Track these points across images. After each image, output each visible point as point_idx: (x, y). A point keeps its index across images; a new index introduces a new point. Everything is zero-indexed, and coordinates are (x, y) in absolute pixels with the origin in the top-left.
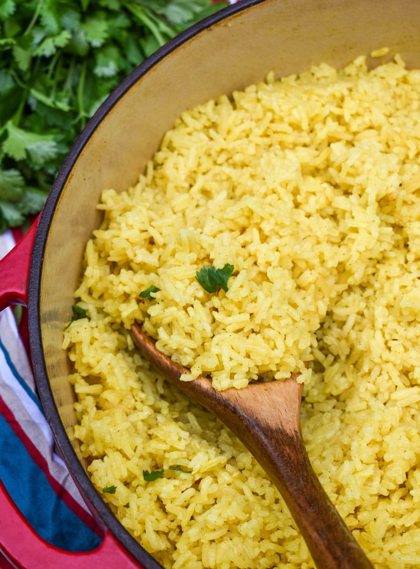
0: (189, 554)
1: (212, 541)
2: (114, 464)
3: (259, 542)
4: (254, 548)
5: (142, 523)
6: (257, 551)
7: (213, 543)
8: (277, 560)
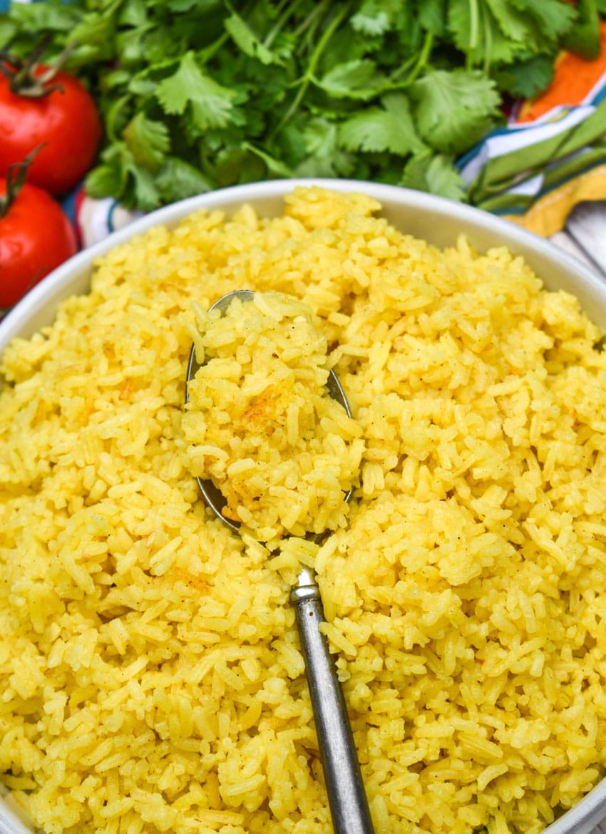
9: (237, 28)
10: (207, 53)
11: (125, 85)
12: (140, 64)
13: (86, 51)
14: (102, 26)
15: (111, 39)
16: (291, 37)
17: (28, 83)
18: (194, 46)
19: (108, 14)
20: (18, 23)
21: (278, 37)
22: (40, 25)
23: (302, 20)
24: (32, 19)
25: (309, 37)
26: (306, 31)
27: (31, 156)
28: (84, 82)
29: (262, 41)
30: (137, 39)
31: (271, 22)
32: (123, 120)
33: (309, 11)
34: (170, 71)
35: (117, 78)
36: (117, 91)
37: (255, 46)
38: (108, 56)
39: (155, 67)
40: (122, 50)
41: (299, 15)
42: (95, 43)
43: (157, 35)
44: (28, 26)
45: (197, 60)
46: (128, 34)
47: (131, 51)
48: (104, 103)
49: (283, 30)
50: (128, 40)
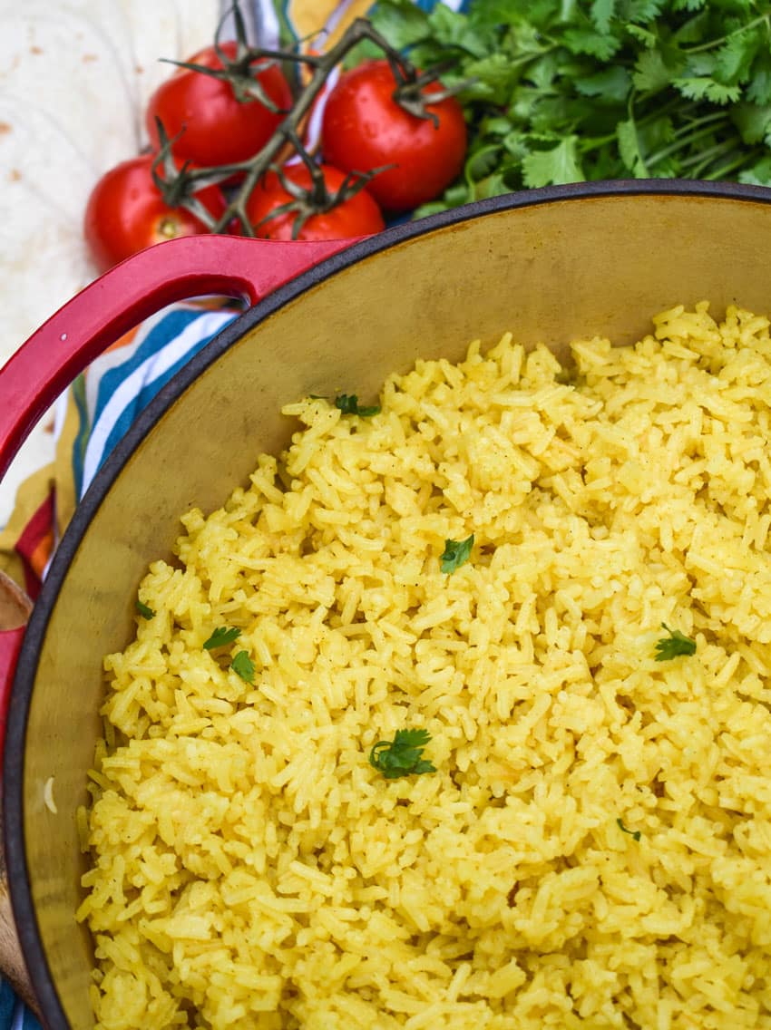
0: (134, 764)
1: (175, 780)
2: (179, 587)
3: (212, 833)
4: (199, 832)
5: (132, 678)
6: (196, 839)
7: (173, 783)
8: (212, 876)
9: (628, 134)
10: (589, 144)
11: (502, 136)
12: (524, 126)
13: (482, 87)
14: (507, 72)
15: (510, 88)
16: (677, 165)
17: (413, 97)
18: (579, 132)
19: (516, 63)
20: (433, 30)
21: (665, 159)
22: (454, 39)
23: (697, 153)
24: (448, 31)
25: (696, 171)
26: (696, 164)
27: (378, 171)
28: (467, 115)
29: (647, 158)
30: (533, 99)
31: (663, 144)
32: (486, 169)
33: (707, 147)
34: (547, 147)
35: (499, 126)
36: (493, 138)
37: (636, 160)
38: (500, 101)
39: (535, 136)
40: (516, 103)
41: (694, 147)
42: (492, 85)
43: (554, 103)
44: (441, 36)
45: (578, 146)
46: (528, 90)
47: (522, 108)
48: (477, 142)
49: (672, 155)
50: (525, 96)
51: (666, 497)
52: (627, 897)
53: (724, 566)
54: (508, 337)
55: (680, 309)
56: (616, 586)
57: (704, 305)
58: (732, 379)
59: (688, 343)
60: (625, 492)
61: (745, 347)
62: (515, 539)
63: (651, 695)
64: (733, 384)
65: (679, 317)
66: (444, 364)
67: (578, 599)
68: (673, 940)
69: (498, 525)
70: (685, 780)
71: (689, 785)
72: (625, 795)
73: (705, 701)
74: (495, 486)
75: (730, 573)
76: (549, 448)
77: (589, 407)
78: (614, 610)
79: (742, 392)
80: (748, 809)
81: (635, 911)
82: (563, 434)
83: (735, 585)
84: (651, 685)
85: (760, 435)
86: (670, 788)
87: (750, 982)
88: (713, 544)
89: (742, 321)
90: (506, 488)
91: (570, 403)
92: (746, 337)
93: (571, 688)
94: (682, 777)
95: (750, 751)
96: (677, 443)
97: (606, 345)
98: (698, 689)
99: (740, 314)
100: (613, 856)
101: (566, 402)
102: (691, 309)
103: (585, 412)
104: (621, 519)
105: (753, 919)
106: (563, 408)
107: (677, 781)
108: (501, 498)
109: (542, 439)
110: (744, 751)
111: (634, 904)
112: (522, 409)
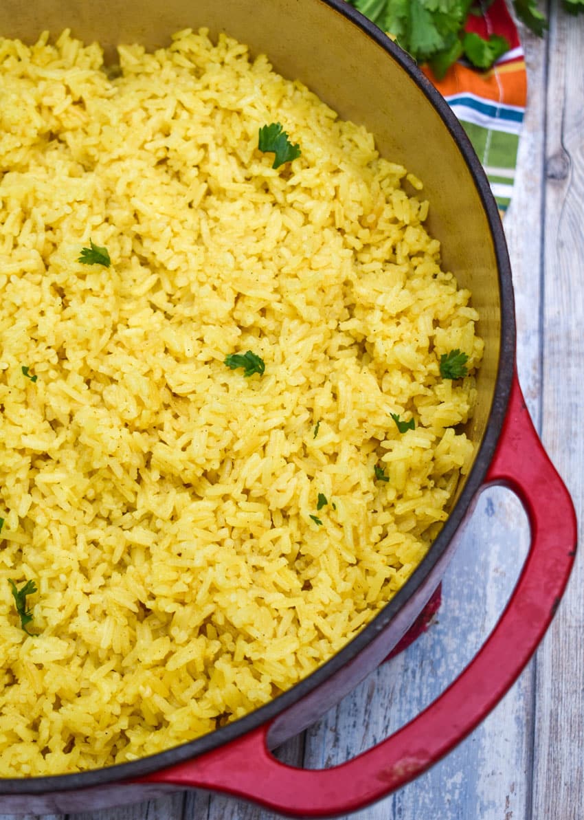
51: (131, 157)
52: (17, 420)
53: (157, 211)
54: (67, 32)
55: (188, 31)
56: (68, 209)
57: (204, 31)
58: (206, 84)
59: (190, 55)
60: (104, 150)
61: (228, 65)
62: (23, 169)
63: (74, 288)
64: (207, 87)
65: (188, 37)
66: (18, 43)
67: (44, 215)
68: (46, 457)
69: (8, 157)
70: (82, 349)
71: (83, 353)
72: (38, 352)
73: (112, 299)
74: (14, 129)
75: (158, 216)
76: (66, 112)
77: (107, 90)
78: (65, 226)
79: (208, 94)
80: (116, 377)
81: (21, 430)
82: (80, 103)
83: (161, 225)
84: (75, 281)
85: (213, 126)
86: (69, 354)
87: (91, 494)
88: (156, 195)
89: (230, 46)
90: (20, 132)
91: (92, 83)
92: (229, 57)
93: (26, 275)
94: (78, 348)
95: (130, 338)
96: (154, 123)
97: (141, 50)
98: (109, 290)
99: (228, 41)
100: (15, 391)
101: (88, 81)
102: (196, 32)
103: (101, 91)
104: (99, 168)
105: (93, 449)
106: (83, 86)
107: (74, 349)
108: (14, 139)
109: (62, 104)
110: (126, 337)
111: (21, 426)
112: (54, 81)
